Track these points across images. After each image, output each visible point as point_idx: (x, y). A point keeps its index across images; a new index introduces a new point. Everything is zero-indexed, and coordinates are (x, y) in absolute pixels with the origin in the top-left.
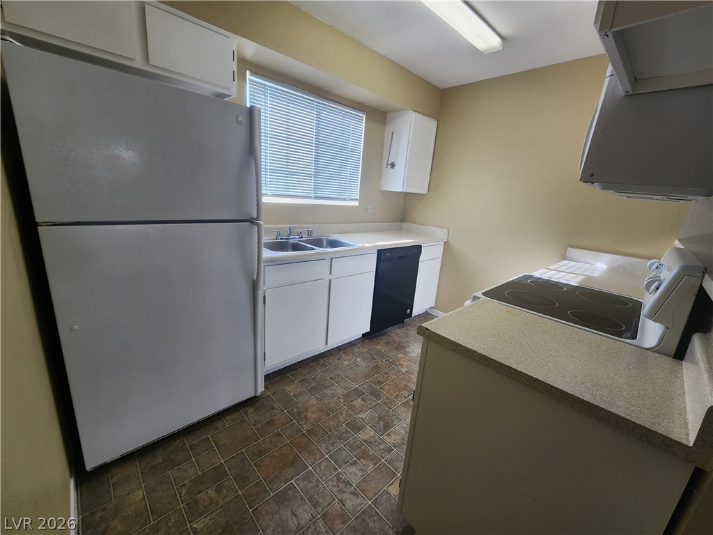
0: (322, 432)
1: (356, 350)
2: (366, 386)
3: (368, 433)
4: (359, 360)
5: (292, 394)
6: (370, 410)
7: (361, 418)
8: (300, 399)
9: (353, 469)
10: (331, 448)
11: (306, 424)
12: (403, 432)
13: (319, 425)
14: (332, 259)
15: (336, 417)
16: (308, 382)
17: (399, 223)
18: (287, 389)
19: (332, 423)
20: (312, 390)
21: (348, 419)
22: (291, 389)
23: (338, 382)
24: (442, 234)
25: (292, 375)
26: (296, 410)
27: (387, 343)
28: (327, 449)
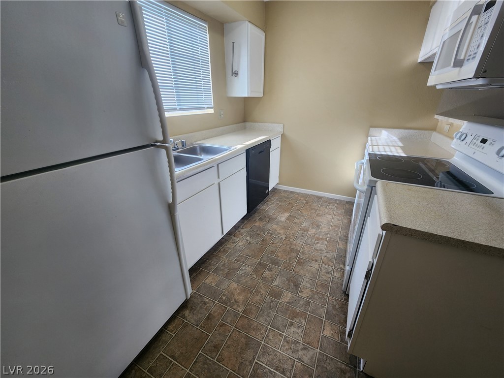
0: (254, 308)
1: (242, 231)
2: (265, 258)
3: (287, 296)
4: (248, 238)
5: (213, 284)
6: (278, 277)
7: (276, 286)
8: (223, 287)
9: (293, 329)
10: (268, 319)
11: (239, 306)
12: (309, 285)
13: (249, 304)
14: (218, 165)
15: (258, 292)
16: (221, 270)
17: (243, 124)
18: (207, 281)
19: (258, 298)
20: (228, 276)
21: (267, 290)
22: (210, 280)
23: (243, 262)
24: (279, 128)
25: (205, 268)
26: (224, 298)
27: (261, 219)
28: (266, 321)
